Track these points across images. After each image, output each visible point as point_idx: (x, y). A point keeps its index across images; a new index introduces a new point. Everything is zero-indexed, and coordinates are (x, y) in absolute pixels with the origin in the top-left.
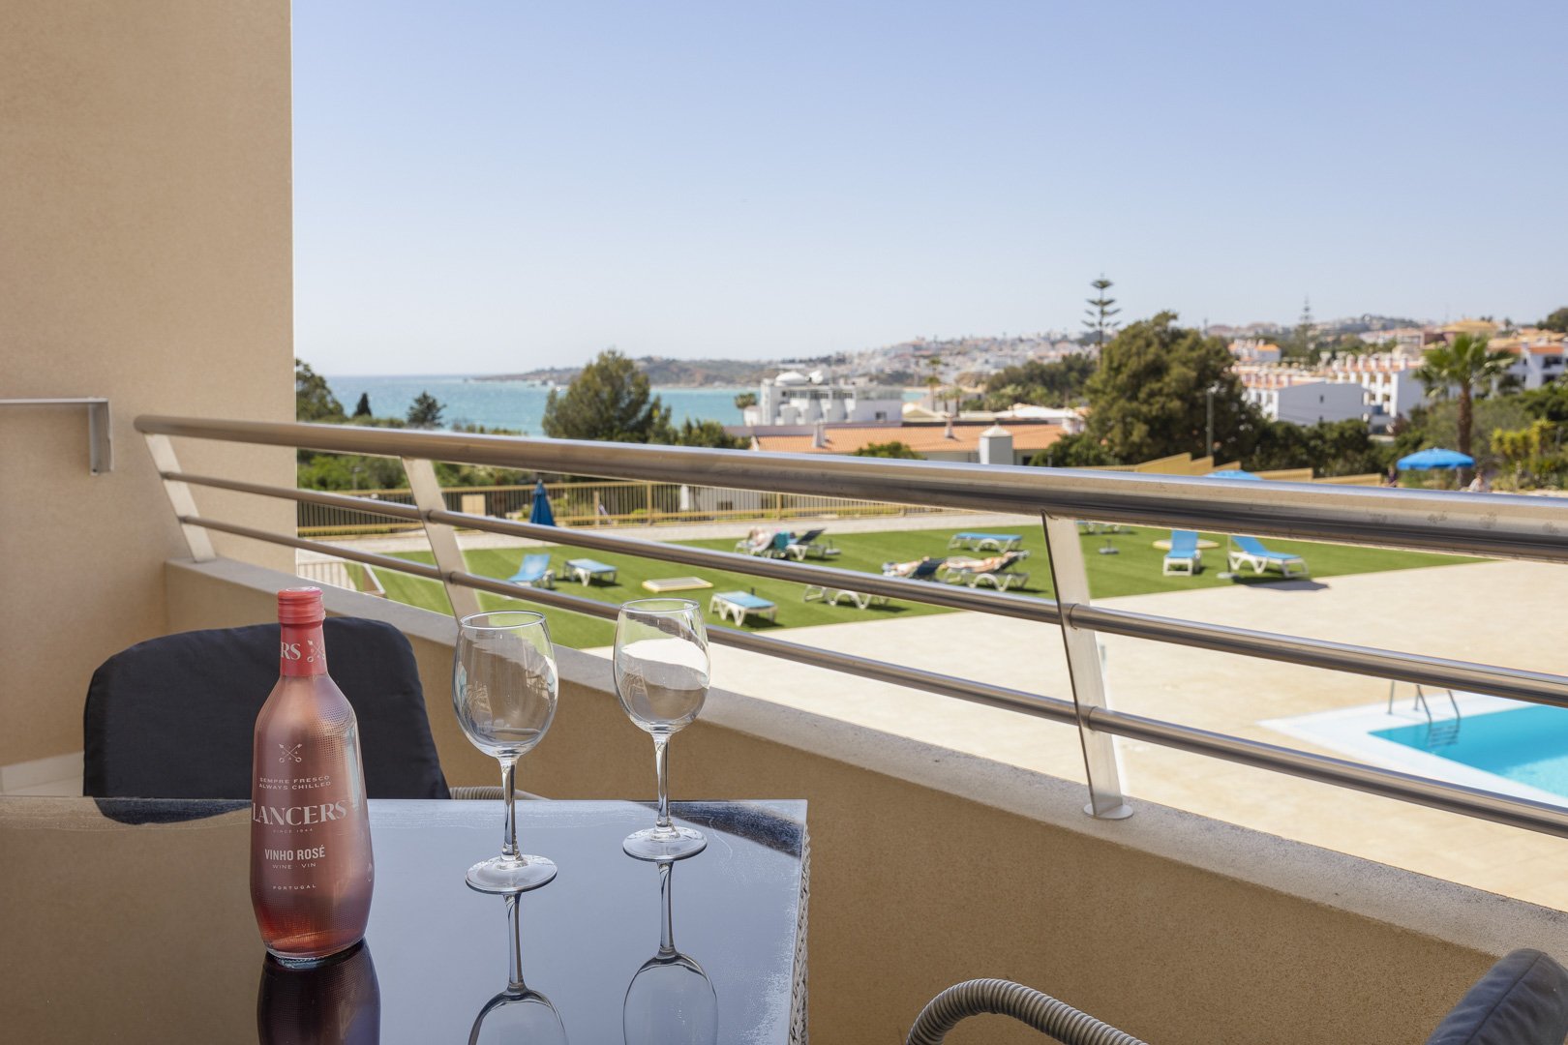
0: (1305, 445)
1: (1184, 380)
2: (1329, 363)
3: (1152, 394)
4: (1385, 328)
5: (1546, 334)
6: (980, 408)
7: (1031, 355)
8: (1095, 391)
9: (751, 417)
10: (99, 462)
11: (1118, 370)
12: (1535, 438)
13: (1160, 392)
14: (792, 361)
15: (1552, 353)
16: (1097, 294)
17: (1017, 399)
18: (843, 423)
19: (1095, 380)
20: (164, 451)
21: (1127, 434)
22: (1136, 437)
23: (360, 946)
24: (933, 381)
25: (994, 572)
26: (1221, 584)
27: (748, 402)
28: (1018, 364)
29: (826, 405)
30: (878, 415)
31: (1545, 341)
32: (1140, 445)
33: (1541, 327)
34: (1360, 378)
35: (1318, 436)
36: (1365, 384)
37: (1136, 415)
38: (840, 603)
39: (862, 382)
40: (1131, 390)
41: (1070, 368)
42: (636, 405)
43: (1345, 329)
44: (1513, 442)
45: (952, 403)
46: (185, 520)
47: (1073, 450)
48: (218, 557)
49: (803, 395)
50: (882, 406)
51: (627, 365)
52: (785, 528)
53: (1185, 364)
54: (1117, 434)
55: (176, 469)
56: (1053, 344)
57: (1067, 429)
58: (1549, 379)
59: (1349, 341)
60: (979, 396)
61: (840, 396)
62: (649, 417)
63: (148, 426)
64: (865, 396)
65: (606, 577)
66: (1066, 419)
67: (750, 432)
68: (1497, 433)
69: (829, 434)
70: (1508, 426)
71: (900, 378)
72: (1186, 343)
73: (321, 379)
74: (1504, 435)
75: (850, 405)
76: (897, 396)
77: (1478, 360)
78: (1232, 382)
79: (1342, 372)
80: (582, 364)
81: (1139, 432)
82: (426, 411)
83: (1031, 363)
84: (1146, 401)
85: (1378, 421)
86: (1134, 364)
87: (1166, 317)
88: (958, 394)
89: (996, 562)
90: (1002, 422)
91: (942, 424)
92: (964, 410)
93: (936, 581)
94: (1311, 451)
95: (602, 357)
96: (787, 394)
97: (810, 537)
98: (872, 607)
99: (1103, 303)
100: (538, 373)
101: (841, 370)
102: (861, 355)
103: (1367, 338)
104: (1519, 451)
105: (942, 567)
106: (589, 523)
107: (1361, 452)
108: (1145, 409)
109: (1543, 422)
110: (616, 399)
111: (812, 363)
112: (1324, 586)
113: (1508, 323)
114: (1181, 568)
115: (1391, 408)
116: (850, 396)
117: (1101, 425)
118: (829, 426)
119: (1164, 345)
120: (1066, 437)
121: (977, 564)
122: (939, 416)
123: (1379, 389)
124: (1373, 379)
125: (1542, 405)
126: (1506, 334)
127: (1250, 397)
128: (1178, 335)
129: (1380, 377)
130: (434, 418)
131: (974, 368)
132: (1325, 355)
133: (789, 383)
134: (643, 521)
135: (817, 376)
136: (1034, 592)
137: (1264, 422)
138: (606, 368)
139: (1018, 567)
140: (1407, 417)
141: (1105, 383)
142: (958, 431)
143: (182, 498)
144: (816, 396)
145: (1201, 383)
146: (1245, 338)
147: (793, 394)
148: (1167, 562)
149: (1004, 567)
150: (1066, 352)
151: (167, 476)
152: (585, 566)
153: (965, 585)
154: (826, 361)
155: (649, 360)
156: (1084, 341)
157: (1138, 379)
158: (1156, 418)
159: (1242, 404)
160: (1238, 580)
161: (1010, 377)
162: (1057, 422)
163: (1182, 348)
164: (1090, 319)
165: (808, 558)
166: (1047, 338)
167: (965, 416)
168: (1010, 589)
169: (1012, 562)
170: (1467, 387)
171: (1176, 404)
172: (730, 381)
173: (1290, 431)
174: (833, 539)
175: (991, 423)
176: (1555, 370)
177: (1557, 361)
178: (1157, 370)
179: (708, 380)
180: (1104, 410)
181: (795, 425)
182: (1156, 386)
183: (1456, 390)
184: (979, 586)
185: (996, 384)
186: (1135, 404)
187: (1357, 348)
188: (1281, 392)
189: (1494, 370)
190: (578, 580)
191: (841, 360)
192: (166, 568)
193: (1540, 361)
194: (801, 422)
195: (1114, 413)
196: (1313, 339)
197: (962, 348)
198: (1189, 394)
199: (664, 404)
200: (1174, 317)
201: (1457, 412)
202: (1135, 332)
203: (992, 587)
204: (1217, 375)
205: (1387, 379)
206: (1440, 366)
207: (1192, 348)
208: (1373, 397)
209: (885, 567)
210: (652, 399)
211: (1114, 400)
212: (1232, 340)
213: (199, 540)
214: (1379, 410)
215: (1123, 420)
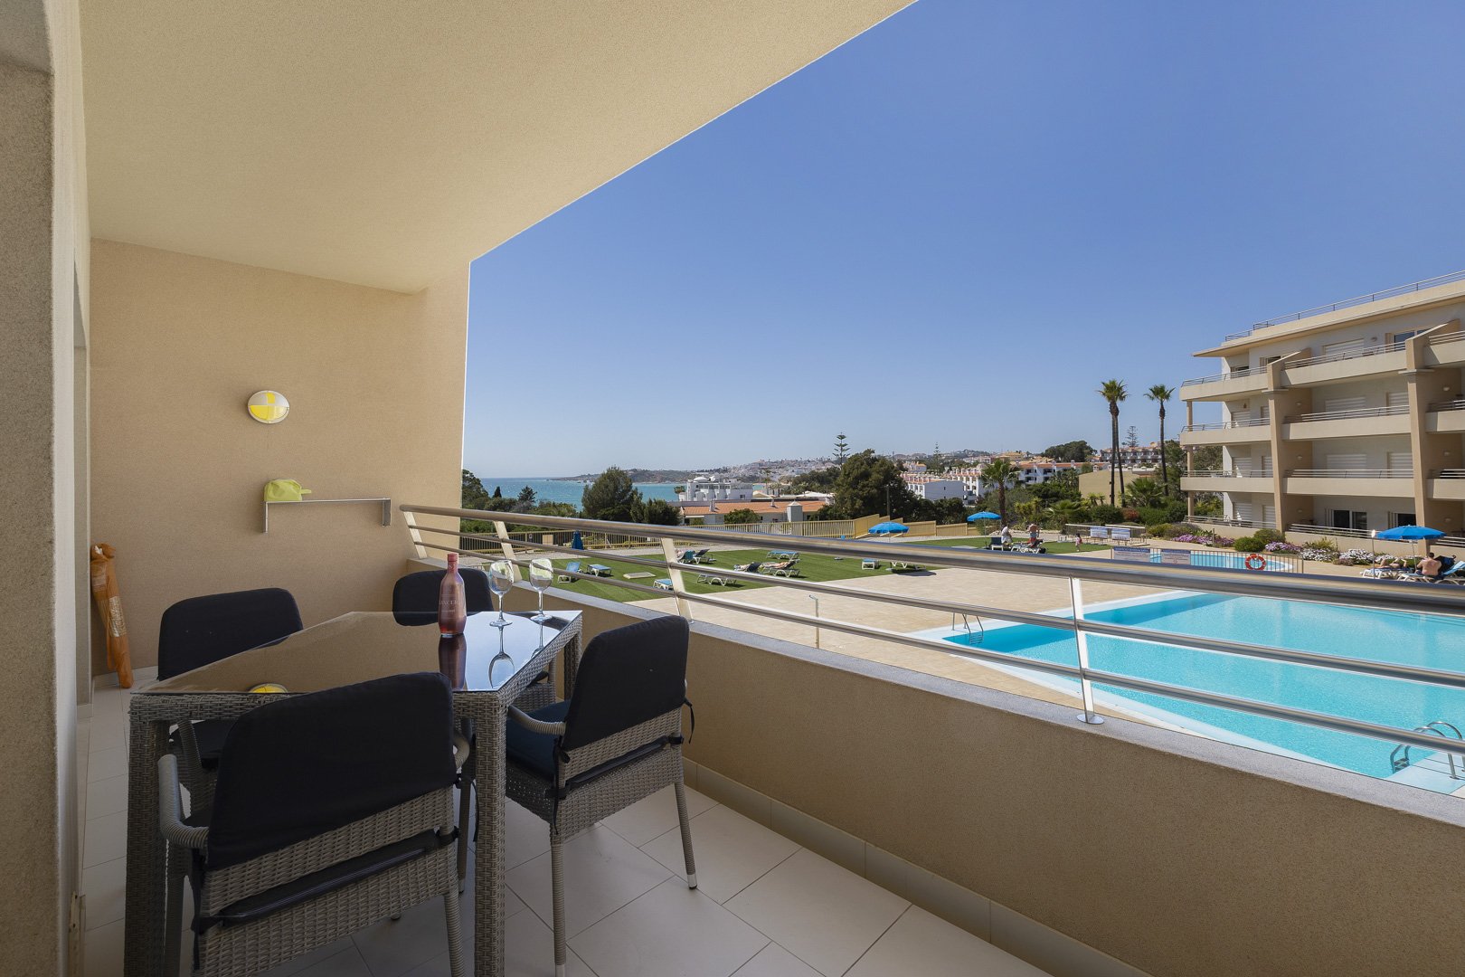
0: (935, 510)
1: (879, 480)
2: (948, 472)
3: (864, 486)
4: (974, 456)
5: (1045, 459)
6: (789, 493)
7: (813, 468)
8: (839, 485)
9: (682, 497)
10: (385, 521)
11: (848, 476)
12: (1034, 506)
13: (867, 486)
14: (702, 471)
15: (1046, 467)
16: (839, 442)
17: (807, 489)
18: (725, 500)
19: (839, 479)
20: (410, 518)
21: (853, 504)
22: (857, 506)
23: (462, 634)
24: (767, 480)
25: (785, 568)
26: (887, 573)
27: (680, 490)
28: (807, 472)
29: (717, 492)
30: (741, 496)
31: (1044, 462)
32: (860, 510)
33: (1043, 455)
34: (962, 479)
35: (940, 505)
36: (964, 482)
37: (857, 496)
38: (713, 583)
39: (733, 481)
40: (854, 485)
41: (831, 475)
42: (626, 492)
43: (957, 456)
44: (1024, 507)
45: (776, 491)
46: (416, 543)
47: (829, 512)
48: (428, 557)
49: (706, 487)
50: (743, 492)
51: (622, 473)
52: (690, 549)
53: (878, 473)
54: (849, 505)
55: (414, 524)
56: (824, 463)
57: (827, 502)
58: (1046, 479)
59: (958, 461)
60: (789, 487)
61: (723, 487)
62: (632, 497)
63: (404, 508)
64: (734, 488)
65: (606, 572)
66: (825, 498)
67: (679, 505)
68: (1017, 504)
69: (717, 505)
70: (1023, 501)
71: (753, 479)
72: (878, 463)
73: (478, 480)
74: (1019, 505)
75: (728, 491)
76: (748, 488)
77: (1006, 471)
78: (900, 481)
79: (954, 476)
80: (600, 473)
81: (859, 503)
82: (528, 494)
83: (813, 472)
84: (861, 490)
85: (970, 498)
86: (855, 473)
87: (870, 451)
88: (779, 486)
89: (785, 564)
90: (798, 500)
91: (770, 501)
92: (782, 494)
93: (758, 573)
94: (937, 512)
95: (609, 470)
96: (699, 487)
97: (702, 553)
98: (727, 585)
99: (842, 446)
100: (582, 476)
101: (726, 475)
102: (734, 468)
103: (966, 460)
104: (1027, 512)
105: (761, 566)
106: (602, 547)
107: (960, 513)
108: (861, 493)
109: (1036, 499)
110: (616, 489)
111: (711, 472)
112: (935, 574)
113: (1028, 453)
114: (870, 566)
115: (976, 492)
116: (728, 487)
117: (841, 500)
118: (716, 502)
119: (868, 464)
120: (826, 506)
121: (777, 565)
122: (770, 497)
123: (971, 484)
124: (968, 479)
125: (1040, 491)
126: (1027, 459)
127: (910, 487)
128: (875, 460)
129: (971, 478)
130: (531, 498)
131: (787, 474)
132: (947, 468)
133: (699, 482)
134: (626, 546)
135: (713, 478)
136: (802, 577)
137: (915, 499)
138: (611, 474)
139: (794, 566)
140: (983, 496)
141: (843, 481)
142: (777, 504)
143: (416, 535)
144: (712, 487)
145: (886, 482)
146: (910, 461)
147: (702, 487)
148: (864, 563)
149: (789, 566)
150: (829, 467)
151: (411, 527)
152: (596, 568)
153: (772, 575)
154: (718, 471)
155: (635, 470)
156: (836, 462)
157: (857, 479)
158: (866, 497)
159: (905, 491)
160: (895, 571)
161: (803, 478)
162: (823, 499)
163: (877, 465)
164: (836, 453)
165: (701, 563)
166: (821, 460)
167: (782, 496)
168: (791, 576)
169: (792, 564)
170: (1002, 484)
171: (875, 491)
172: (673, 480)
173: (927, 502)
174: (713, 554)
175: (792, 500)
176: (1049, 475)
177: (1049, 471)
178: (866, 475)
179: (663, 480)
180: (843, 493)
181: (703, 501)
182: (866, 483)
183: (997, 485)
184: (778, 575)
185: (797, 482)
186: (856, 491)
187: (961, 465)
188: (925, 485)
189: (1012, 475)
190: (594, 574)
191: (725, 470)
192: (408, 561)
193: (1042, 471)
194: (705, 499)
195: (846, 495)
196: (942, 461)
197: (781, 465)
198: (880, 486)
199: (639, 491)
200: (873, 452)
201: (999, 495)
202: (856, 458)
203: (784, 575)
204: (893, 478)
205: (974, 480)
206: (989, 474)
207: (881, 466)
208: (968, 487)
209: (735, 566)
210: (633, 489)
211: (847, 489)
212: (905, 461)
213: (421, 551)
214: (971, 494)
215: (852, 498)
